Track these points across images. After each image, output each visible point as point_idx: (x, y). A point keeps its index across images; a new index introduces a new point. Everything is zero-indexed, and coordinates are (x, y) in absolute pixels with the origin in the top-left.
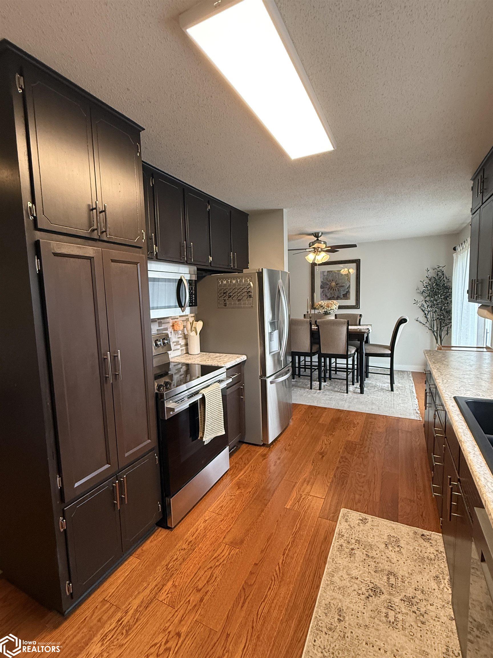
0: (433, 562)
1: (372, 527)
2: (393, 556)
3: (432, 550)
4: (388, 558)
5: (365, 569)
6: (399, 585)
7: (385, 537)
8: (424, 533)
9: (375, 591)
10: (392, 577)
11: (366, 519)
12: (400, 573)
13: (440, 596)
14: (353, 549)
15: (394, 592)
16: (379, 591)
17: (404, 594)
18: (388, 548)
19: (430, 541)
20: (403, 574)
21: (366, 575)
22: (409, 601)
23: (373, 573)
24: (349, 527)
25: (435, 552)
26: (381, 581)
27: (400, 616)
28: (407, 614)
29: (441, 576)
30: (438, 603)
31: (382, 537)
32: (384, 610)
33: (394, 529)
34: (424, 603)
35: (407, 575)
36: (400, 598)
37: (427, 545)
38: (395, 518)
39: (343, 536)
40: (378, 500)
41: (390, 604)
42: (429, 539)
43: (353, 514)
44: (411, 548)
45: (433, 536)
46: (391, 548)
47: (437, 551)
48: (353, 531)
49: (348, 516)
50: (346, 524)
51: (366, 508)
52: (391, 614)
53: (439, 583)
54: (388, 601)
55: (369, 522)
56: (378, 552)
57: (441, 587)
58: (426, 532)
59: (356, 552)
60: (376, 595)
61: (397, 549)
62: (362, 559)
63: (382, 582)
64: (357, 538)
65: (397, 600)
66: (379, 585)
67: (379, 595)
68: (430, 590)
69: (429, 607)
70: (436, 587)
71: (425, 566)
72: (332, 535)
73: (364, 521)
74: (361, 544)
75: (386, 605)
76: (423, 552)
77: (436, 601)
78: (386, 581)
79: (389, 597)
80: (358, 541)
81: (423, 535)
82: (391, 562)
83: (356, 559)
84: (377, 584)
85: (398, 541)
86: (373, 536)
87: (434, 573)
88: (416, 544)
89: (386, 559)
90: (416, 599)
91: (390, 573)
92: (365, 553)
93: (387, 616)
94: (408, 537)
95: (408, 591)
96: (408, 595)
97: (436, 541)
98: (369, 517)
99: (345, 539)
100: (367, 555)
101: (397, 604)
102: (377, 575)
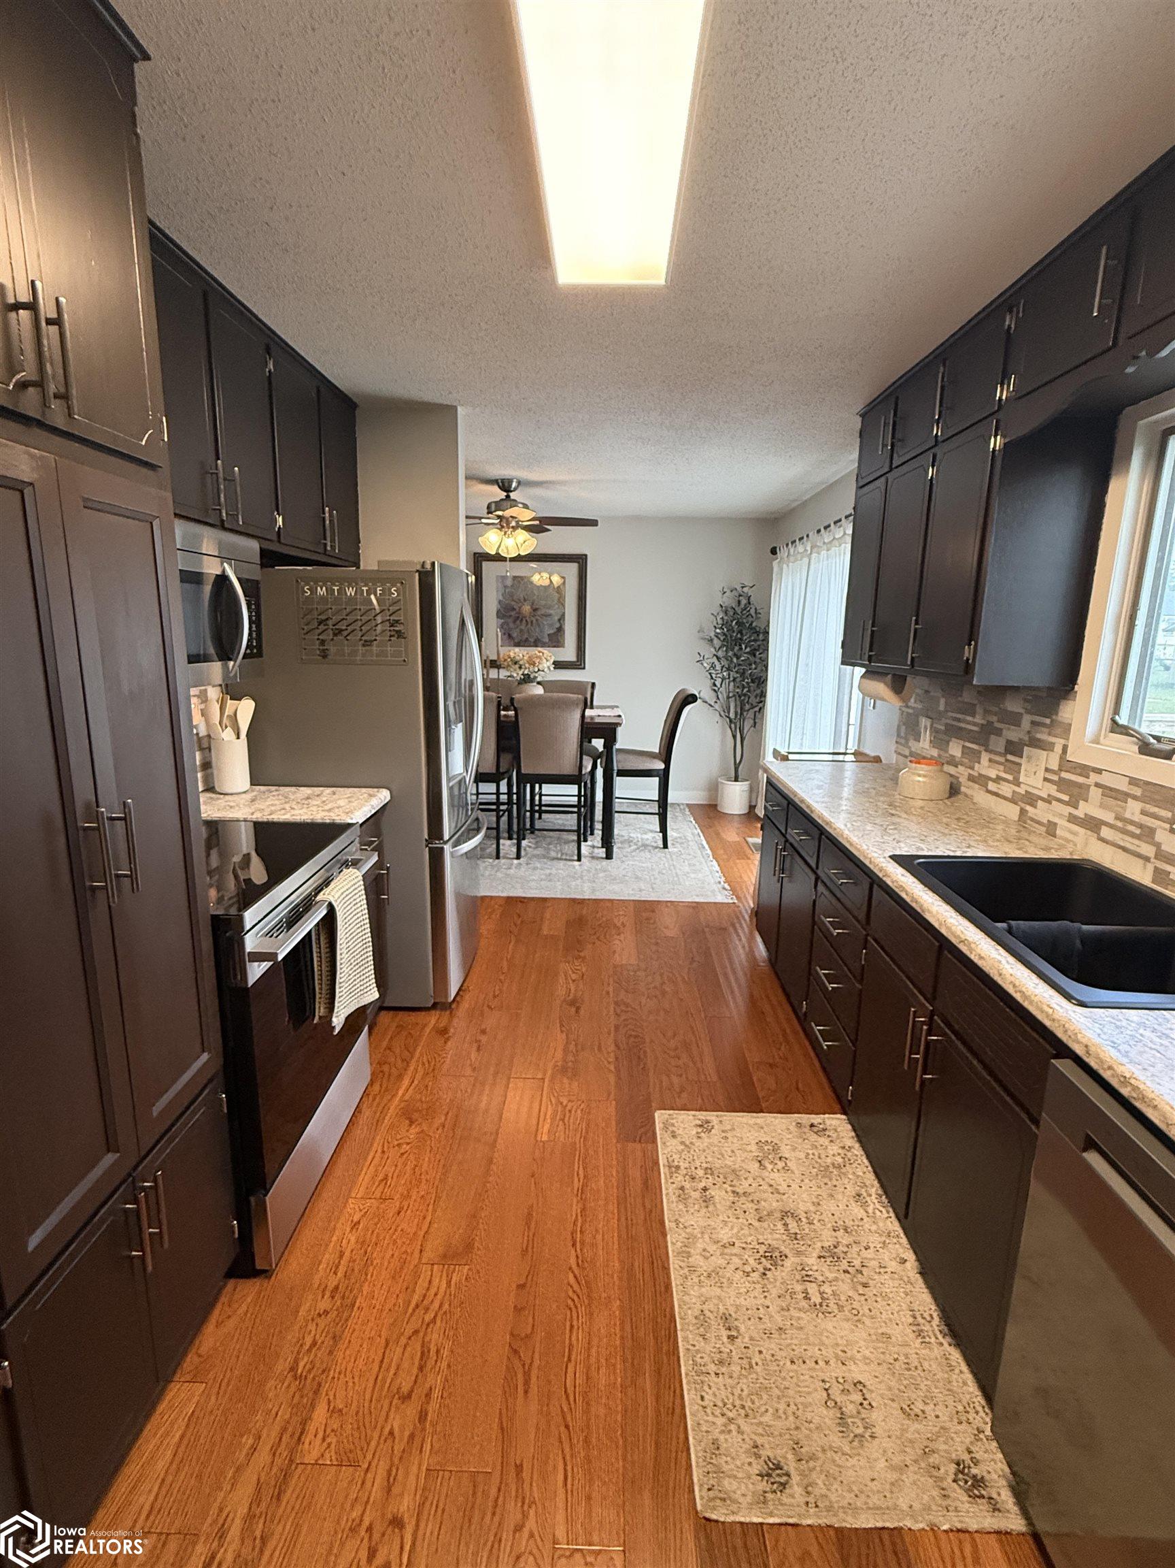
0: (844, 1170)
1: (724, 1134)
2: (778, 1178)
3: (834, 1149)
4: (771, 1186)
5: (741, 1220)
6: (807, 1231)
7: (754, 1147)
8: (813, 1121)
9: (773, 1257)
10: (789, 1220)
11: (708, 1122)
12: (802, 1208)
13: (874, 1228)
14: (705, 1189)
15: (803, 1248)
16: (777, 1254)
17: (819, 1245)
18: (765, 1168)
19: (827, 1133)
20: (805, 1209)
21: (746, 1231)
22: (831, 1254)
23: (756, 1224)
24: (683, 1147)
25: (840, 1151)
26: (775, 1236)
27: (827, 1289)
28: (836, 1279)
29: (863, 1192)
30: (875, 1240)
31: (749, 1148)
32: (799, 1288)
33: (762, 1128)
34: (855, 1248)
35: (812, 1208)
36: (815, 1255)
37: (824, 1141)
38: (753, 1105)
39: (678, 1167)
40: (715, 1078)
41: (804, 1272)
42: (825, 1130)
43: (681, 1118)
44: (802, 1155)
45: (828, 1122)
46: (770, 1167)
47: (843, 1148)
48: (692, 1152)
49: (673, 1125)
50: (674, 1142)
51: (700, 1101)
52: (812, 1289)
53: (864, 1205)
54: (799, 1268)
55: (716, 1127)
56: (750, 1181)
57: (870, 1210)
58: (816, 1119)
59: (713, 1193)
60: (775, 1265)
61: (781, 1164)
62: (728, 1203)
63: (778, 1236)
64: (704, 1165)
65: (812, 1261)
66: (774, 1243)
67: (780, 1263)
68: (857, 1223)
69: (865, 1254)
70: (862, 1214)
71: (835, 1183)
72: (656, 1173)
73: (705, 1126)
74: (716, 1173)
75: (798, 1277)
76: (823, 1156)
77: (871, 1239)
78: (782, 1231)
79: (797, 1260)
80: (709, 1171)
81: (812, 1125)
82: (779, 1193)
83: (718, 1206)
84: (770, 1242)
85: (776, 1148)
86: (733, 1151)
87: (851, 1190)
88: (807, 1145)
89: (770, 1190)
90: (841, 1248)
91: (785, 1214)
92: (729, 1189)
93: (807, 1298)
94: (790, 1136)
95: (824, 1238)
96: (826, 1244)
97: (836, 1130)
98: (712, 1116)
99: (685, 1172)
100: (733, 1192)
101: (815, 1268)
102: (765, 1225)
